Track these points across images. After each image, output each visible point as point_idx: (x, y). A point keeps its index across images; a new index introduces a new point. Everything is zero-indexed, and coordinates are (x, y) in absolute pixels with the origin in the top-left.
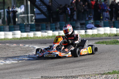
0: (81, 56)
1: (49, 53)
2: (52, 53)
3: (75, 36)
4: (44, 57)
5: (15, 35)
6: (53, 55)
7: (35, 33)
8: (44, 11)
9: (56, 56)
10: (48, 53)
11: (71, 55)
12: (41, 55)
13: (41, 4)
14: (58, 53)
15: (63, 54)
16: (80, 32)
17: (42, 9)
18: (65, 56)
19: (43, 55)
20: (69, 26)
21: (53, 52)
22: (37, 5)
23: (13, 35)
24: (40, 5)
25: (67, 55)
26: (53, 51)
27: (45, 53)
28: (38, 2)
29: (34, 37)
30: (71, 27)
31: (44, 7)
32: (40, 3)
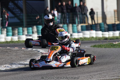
7: (19, 37)
8: (18, 15)
13: (15, 8)
17: (15, 12)
22: (11, 8)
24: (13, 9)
28: (11, 5)
29: (18, 41)
31: (17, 10)
32: (13, 6)
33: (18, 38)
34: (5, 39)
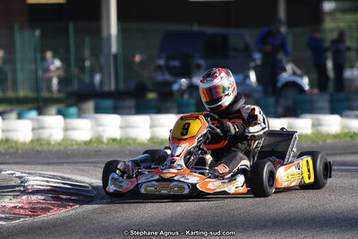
0: (279, 191)
1: (161, 180)
2: (171, 180)
3: (245, 116)
4: (140, 193)
6: (175, 186)
9: (187, 191)
10: (157, 177)
12: (127, 185)
14: (194, 179)
15: (213, 185)
18: (225, 193)
19: (138, 186)
20: (223, 74)
21: (176, 174)
25: (231, 189)
26: (176, 171)
27: (142, 180)
30: (232, 79)
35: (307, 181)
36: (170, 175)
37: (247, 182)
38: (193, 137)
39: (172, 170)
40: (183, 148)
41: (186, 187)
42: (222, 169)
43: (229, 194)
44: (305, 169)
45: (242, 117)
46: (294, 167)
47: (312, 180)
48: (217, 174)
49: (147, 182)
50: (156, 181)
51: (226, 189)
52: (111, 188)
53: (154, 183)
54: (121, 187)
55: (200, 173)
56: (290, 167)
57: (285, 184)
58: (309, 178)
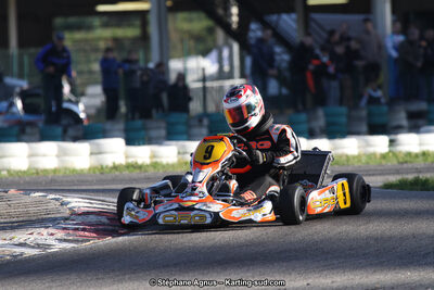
1: (181, 209)
2: (192, 209)
4: (158, 224)
5: (100, 153)
6: (196, 215)
9: (209, 220)
10: (176, 206)
11: (271, 217)
12: (144, 215)
14: (216, 206)
15: (238, 213)
16: (368, 145)
18: (251, 221)
19: (156, 216)
21: (197, 202)
23: (92, 154)
25: (257, 217)
26: (196, 199)
27: (160, 209)
33: (179, 153)
34: (127, 157)
35: (342, 206)
36: (190, 204)
37: (275, 209)
38: (217, 161)
39: (193, 198)
40: (206, 174)
41: (208, 216)
42: (249, 196)
43: (255, 222)
44: (340, 193)
45: (271, 139)
46: (327, 192)
47: (348, 205)
48: (242, 201)
49: (166, 212)
50: (175, 210)
51: (252, 217)
52: (126, 219)
53: (173, 212)
54: (137, 217)
55: (223, 201)
56: (324, 191)
57: (318, 210)
58: (345, 203)
